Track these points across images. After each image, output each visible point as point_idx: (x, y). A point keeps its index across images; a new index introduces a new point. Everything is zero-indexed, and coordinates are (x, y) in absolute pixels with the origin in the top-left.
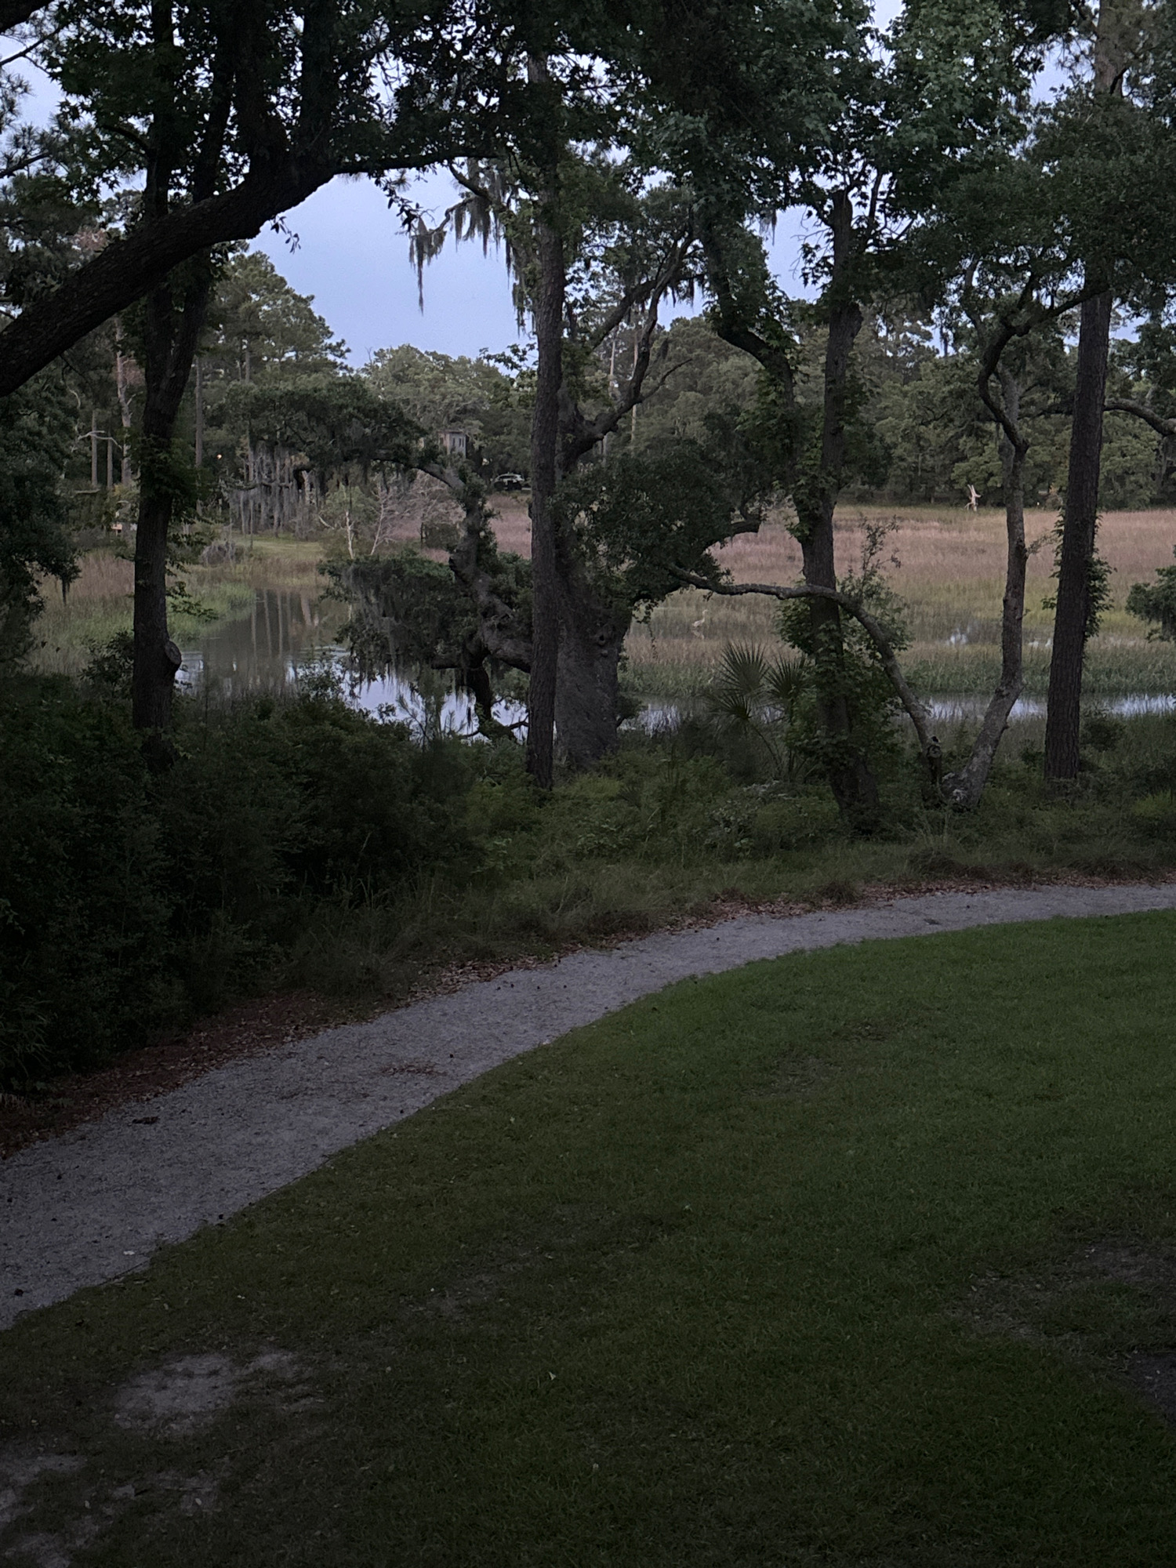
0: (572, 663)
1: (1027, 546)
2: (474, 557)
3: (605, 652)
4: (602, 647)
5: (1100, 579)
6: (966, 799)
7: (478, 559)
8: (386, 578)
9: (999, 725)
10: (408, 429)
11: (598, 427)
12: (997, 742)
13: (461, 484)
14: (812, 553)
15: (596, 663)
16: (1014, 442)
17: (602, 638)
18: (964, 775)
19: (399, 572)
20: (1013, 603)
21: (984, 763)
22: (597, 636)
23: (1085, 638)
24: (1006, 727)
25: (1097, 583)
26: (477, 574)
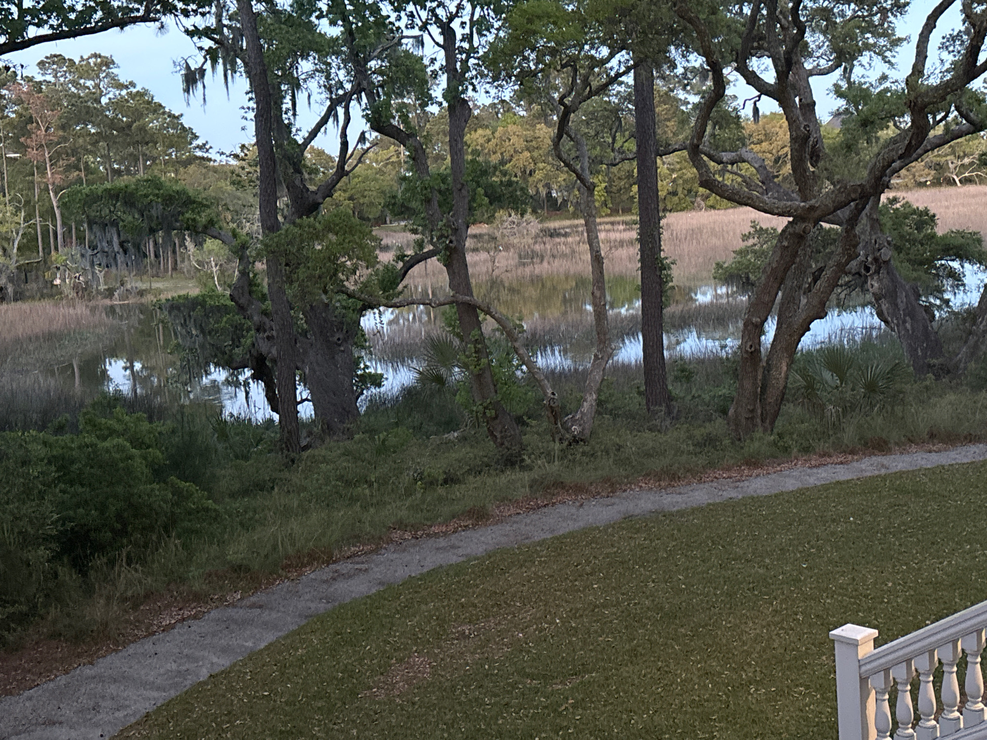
0: (319, 358)
1: (603, 255)
2: (246, 290)
4: (340, 345)
5: (667, 269)
6: (582, 432)
7: (250, 292)
8: (193, 309)
9: (599, 378)
10: (196, 206)
11: (320, 194)
12: (599, 390)
13: (234, 241)
14: (454, 273)
15: (337, 357)
16: (585, 185)
18: (578, 415)
19: (203, 305)
20: (598, 294)
21: (591, 405)
22: (335, 339)
23: (662, 310)
25: (666, 272)
26: (250, 302)
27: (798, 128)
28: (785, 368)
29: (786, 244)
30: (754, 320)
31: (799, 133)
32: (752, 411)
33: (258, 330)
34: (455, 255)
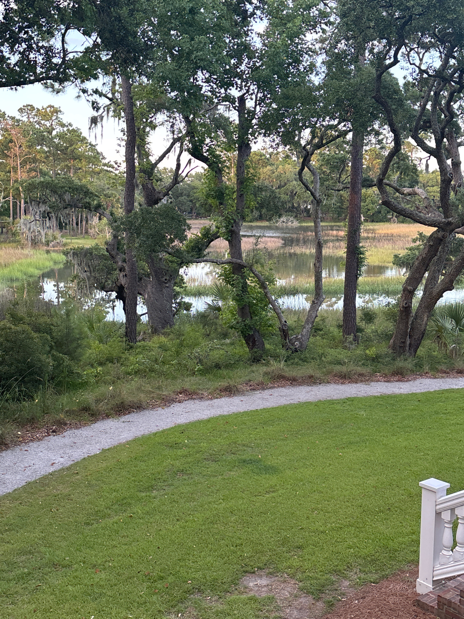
0: (154, 290)
2: (116, 247)
3: (167, 285)
4: (166, 283)
5: (363, 254)
6: (301, 346)
7: (118, 248)
8: (85, 255)
9: (314, 315)
10: (91, 195)
11: (161, 194)
12: (313, 322)
13: (111, 217)
15: (164, 290)
16: (315, 199)
17: (166, 280)
18: (300, 336)
19: (91, 254)
21: (308, 331)
22: (164, 279)
23: (357, 278)
24: (317, 316)
25: (362, 256)
26: (117, 254)
27: (446, 174)
28: (426, 319)
29: (431, 243)
30: (409, 288)
31: (446, 178)
32: (404, 343)
33: (120, 270)
34: (234, 235)
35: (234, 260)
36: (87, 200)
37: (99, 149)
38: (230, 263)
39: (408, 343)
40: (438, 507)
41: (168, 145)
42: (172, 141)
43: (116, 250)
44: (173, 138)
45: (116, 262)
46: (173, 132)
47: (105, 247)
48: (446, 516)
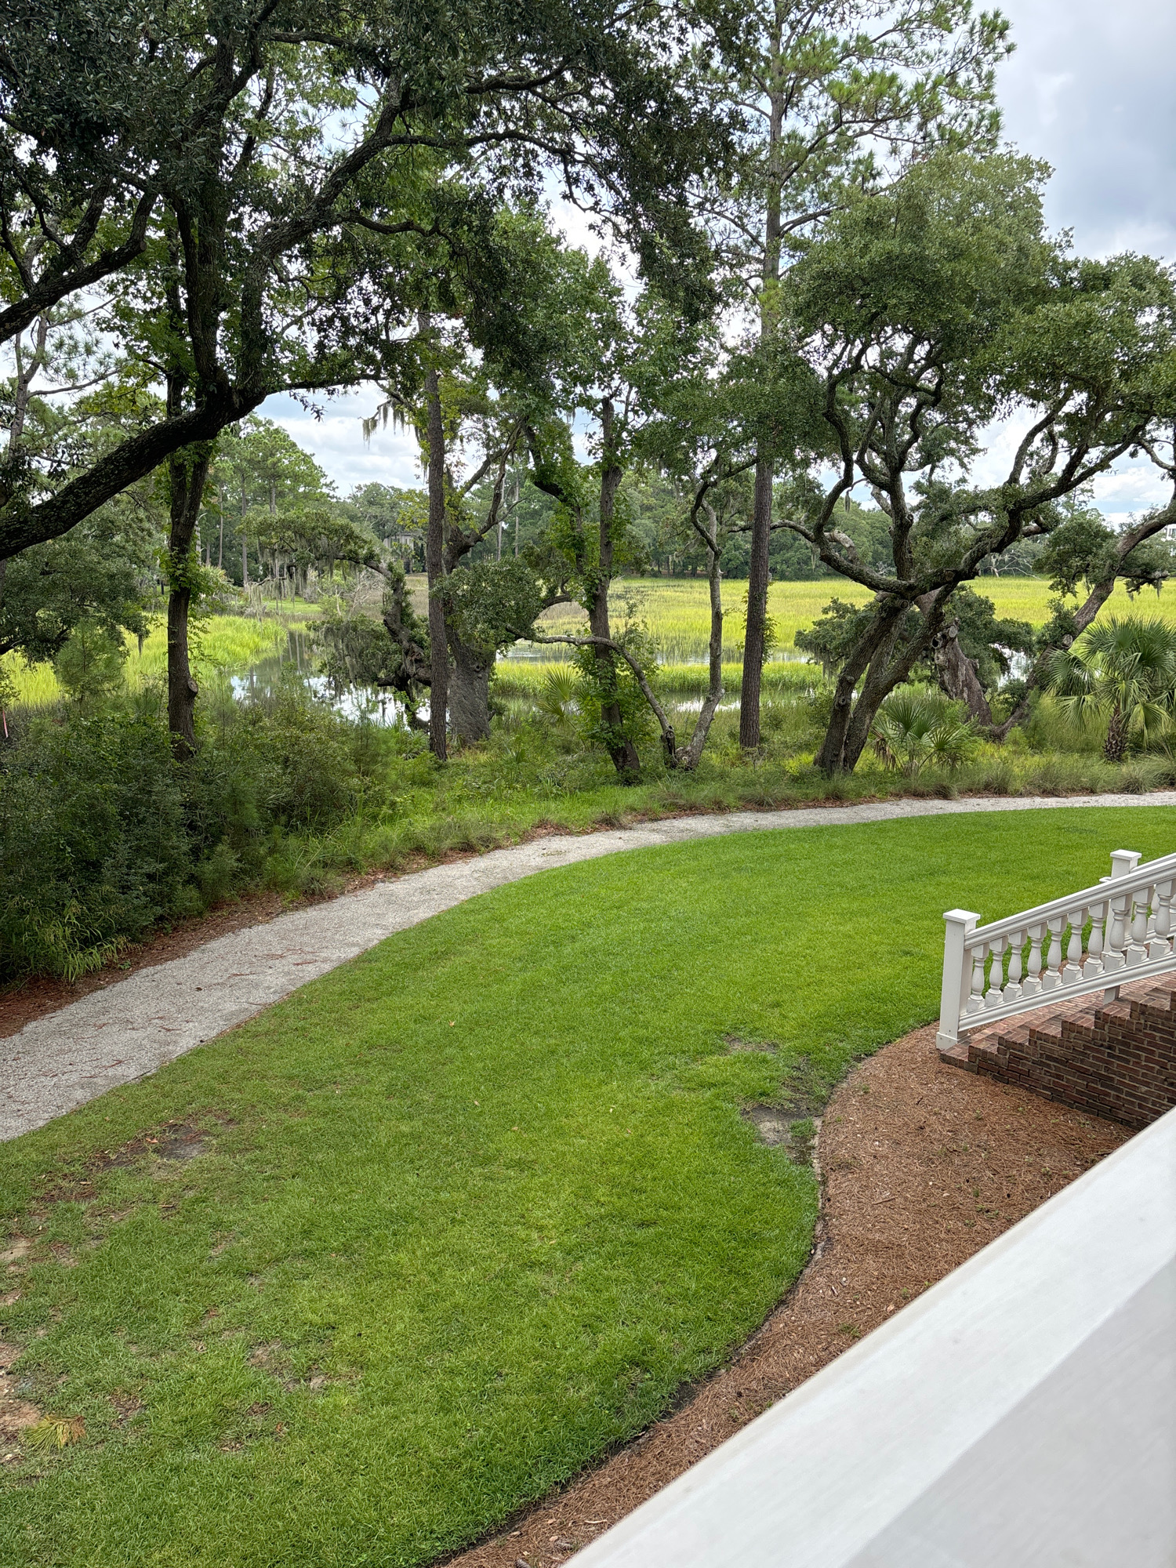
0: (460, 683)
1: (722, 613)
3: (480, 675)
4: (478, 672)
5: (770, 629)
6: (689, 762)
9: (709, 718)
11: (471, 539)
12: (708, 728)
13: (390, 573)
14: (595, 618)
15: (476, 682)
16: (713, 549)
17: (477, 667)
18: (689, 748)
21: (700, 741)
23: (762, 664)
24: (713, 719)
25: (768, 632)
28: (868, 721)
30: (849, 678)
31: (904, 522)
32: (837, 756)
33: (407, 654)
34: (598, 603)
35: (599, 639)
36: (352, 546)
37: (316, 461)
38: (593, 642)
39: (843, 756)
40: (967, 943)
41: (480, 465)
42: (485, 459)
43: (399, 623)
44: (488, 455)
45: (400, 642)
46: (487, 446)
47: (380, 620)
48: (978, 953)
